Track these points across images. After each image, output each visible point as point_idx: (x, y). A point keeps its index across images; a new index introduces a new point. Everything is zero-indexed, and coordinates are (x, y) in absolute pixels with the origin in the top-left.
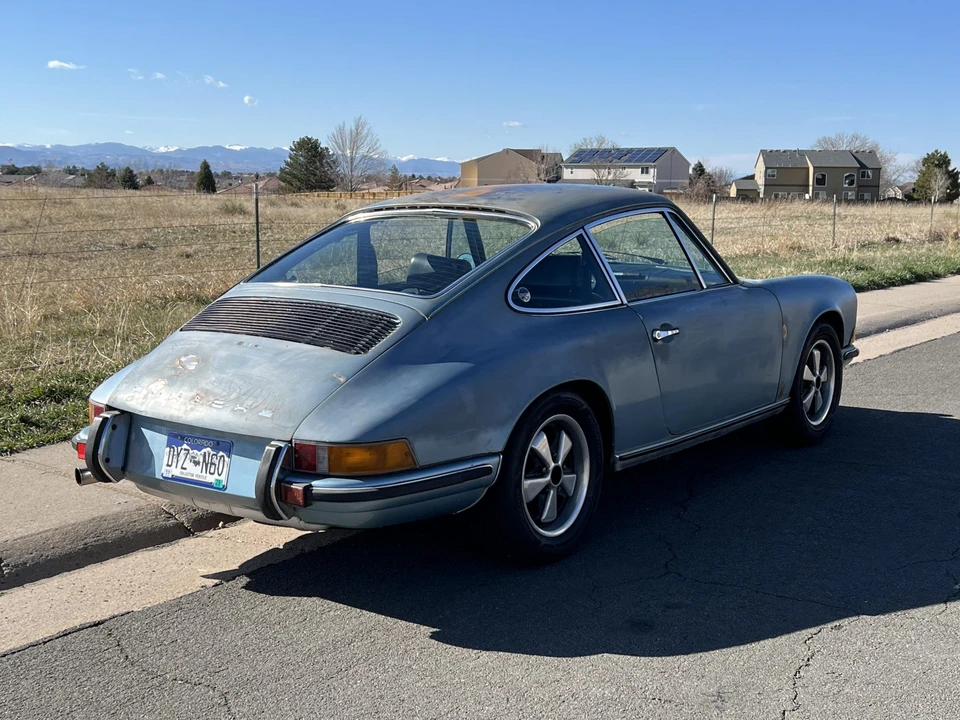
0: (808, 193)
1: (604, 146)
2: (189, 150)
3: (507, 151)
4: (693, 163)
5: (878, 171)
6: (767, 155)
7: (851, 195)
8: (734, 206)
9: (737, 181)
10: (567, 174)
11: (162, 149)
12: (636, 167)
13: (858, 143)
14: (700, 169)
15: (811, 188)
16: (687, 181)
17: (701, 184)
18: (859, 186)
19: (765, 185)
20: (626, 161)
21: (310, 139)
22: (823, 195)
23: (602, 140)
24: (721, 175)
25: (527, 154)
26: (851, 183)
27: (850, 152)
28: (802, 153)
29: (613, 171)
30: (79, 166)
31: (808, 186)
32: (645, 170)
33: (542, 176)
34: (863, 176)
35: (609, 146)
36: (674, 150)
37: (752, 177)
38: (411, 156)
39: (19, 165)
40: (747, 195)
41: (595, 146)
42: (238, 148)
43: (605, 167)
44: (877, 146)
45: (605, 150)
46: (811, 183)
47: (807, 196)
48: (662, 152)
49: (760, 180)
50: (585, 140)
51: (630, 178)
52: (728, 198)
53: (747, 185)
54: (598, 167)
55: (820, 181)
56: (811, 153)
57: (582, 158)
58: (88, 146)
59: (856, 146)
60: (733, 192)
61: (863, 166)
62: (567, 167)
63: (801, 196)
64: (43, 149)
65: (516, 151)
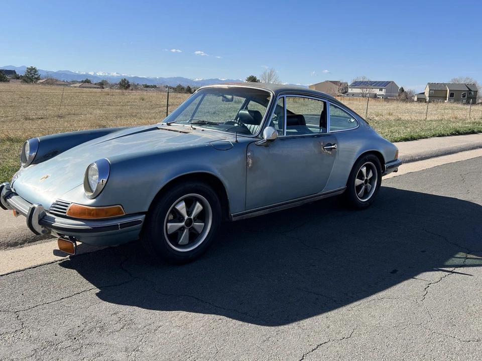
0: (446, 100)
1: (365, 80)
2: (206, 80)
3: (327, 81)
4: (400, 87)
5: (476, 92)
6: (430, 85)
7: (465, 101)
8: (416, 104)
9: (417, 95)
10: (350, 91)
11: (197, 80)
12: (378, 88)
13: (468, 81)
14: (402, 90)
15: (447, 98)
16: (398, 94)
17: (403, 96)
18: (468, 98)
19: (429, 97)
20: (374, 86)
21: (253, 77)
22: (452, 101)
23: (364, 78)
24: (410, 93)
25: (335, 83)
26: (464, 96)
27: (465, 84)
28: (445, 85)
29: (368, 90)
30: (169, 85)
31: (446, 97)
32: (381, 90)
33: (340, 91)
34: (470, 94)
35: (367, 80)
36: (393, 82)
37: (424, 93)
38: (287, 83)
39: (148, 84)
40: (421, 100)
41: (361, 80)
42: (223, 79)
43: (365, 88)
44: (476, 82)
45: (365, 82)
46: (448, 96)
47: (446, 101)
48: (388, 83)
49: (427, 94)
50: (358, 78)
51: (375, 92)
52: (413, 101)
53: (422, 96)
54: (363, 88)
55: (452, 95)
56: (449, 85)
57: (356, 84)
58: (171, 78)
59: (467, 82)
60: (416, 99)
61: (470, 90)
62: (350, 88)
63: (443, 102)
64: (156, 79)
65: (331, 81)
